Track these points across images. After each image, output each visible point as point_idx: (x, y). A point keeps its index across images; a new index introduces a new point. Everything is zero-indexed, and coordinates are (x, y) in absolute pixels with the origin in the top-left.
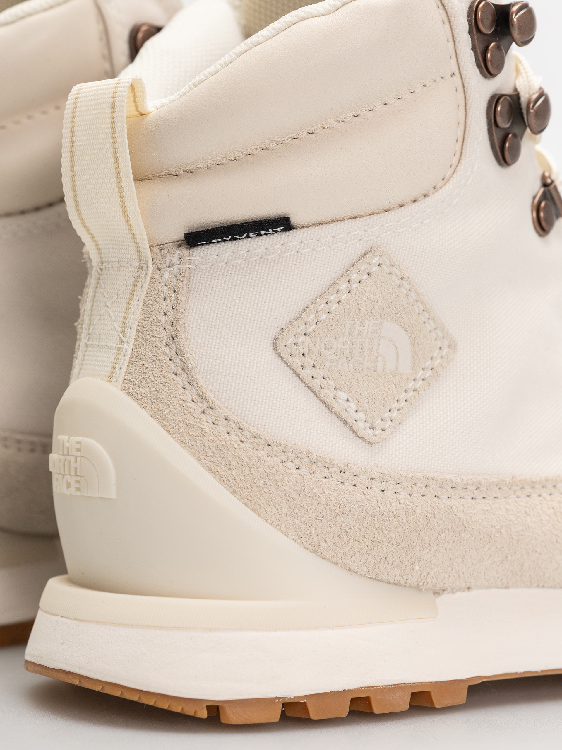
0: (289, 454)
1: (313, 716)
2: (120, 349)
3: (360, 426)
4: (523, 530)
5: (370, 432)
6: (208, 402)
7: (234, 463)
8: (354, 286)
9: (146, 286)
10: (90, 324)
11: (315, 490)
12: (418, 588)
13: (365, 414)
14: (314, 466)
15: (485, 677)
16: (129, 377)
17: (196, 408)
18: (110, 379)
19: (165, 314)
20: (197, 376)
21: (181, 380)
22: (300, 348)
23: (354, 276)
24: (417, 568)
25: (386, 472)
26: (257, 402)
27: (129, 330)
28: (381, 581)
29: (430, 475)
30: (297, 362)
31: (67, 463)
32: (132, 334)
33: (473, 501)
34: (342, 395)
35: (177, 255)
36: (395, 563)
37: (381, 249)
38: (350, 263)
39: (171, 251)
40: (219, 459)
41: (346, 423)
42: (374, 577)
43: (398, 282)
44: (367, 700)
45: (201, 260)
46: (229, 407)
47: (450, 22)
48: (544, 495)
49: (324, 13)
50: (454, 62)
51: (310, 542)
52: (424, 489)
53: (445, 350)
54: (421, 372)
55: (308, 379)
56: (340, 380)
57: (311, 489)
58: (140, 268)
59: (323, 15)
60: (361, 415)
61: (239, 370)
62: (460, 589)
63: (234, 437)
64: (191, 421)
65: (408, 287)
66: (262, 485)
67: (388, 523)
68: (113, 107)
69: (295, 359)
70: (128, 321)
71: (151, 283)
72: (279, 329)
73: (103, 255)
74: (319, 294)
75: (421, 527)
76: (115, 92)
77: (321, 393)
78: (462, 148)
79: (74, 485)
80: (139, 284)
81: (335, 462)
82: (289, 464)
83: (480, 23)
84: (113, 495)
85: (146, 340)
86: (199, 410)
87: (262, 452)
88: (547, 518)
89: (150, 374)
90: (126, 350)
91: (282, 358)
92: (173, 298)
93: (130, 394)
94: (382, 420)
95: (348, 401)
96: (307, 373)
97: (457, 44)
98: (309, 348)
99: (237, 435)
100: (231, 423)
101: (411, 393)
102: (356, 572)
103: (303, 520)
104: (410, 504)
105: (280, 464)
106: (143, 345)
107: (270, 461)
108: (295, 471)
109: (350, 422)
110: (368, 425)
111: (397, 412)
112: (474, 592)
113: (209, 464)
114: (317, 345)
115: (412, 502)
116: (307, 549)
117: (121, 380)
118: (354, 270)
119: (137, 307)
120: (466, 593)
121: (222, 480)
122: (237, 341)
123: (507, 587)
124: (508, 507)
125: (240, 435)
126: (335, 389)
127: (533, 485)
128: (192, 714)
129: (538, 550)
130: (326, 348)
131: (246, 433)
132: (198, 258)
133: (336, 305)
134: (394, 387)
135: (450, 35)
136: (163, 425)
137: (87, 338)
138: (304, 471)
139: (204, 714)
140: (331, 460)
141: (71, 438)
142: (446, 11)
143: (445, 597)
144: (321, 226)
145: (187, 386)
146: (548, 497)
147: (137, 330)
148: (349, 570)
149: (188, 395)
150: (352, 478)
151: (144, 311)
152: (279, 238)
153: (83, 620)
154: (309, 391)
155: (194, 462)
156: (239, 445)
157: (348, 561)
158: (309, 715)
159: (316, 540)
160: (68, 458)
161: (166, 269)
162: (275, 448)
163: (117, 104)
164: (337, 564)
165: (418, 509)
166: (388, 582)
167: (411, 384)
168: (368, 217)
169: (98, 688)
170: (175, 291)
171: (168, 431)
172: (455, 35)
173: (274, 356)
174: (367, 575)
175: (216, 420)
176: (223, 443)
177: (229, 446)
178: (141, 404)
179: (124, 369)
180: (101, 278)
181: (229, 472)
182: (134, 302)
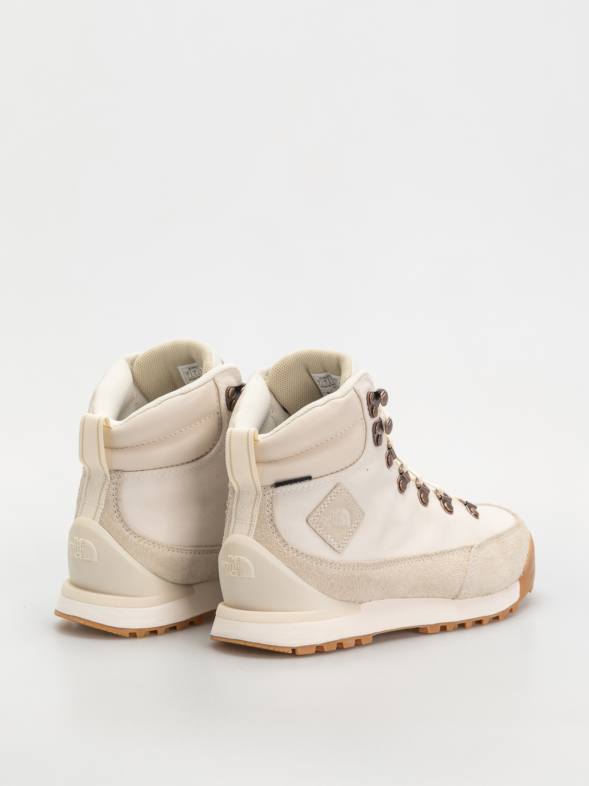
0: (313, 559)
1: (325, 651)
2: (251, 524)
3: (336, 547)
4: (389, 579)
5: (338, 548)
6: (286, 543)
7: (296, 564)
8: (333, 498)
9: (260, 502)
10: (236, 514)
11: (323, 571)
12: (355, 602)
13: (337, 542)
14: (322, 562)
15: (378, 633)
16: (256, 534)
17: (281, 545)
18: (248, 535)
19: (268, 512)
20: (281, 533)
21: (275, 535)
22: (315, 521)
23: (333, 494)
24: (355, 595)
25: (345, 563)
26: (302, 541)
27: (254, 517)
28: (343, 601)
29: (359, 562)
30: (314, 526)
31: (233, 565)
32: (256, 519)
33: (373, 570)
34: (329, 536)
35: (271, 490)
36: (348, 594)
37: (341, 484)
38: (331, 490)
39: (269, 489)
40: (291, 562)
41: (331, 546)
42: (341, 599)
43: (347, 495)
44: (341, 644)
45: (279, 492)
46: (292, 544)
47: (361, 402)
48: (395, 565)
49: (321, 405)
50: (362, 415)
51: (321, 589)
52: (357, 567)
53: (361, 516)
54: (354, 525)
55: (318, 532)
56: (329, 531)
57: (322, 571)
58: (257, 495)
59: (320, 406)
60: (336, 543)
61: (296, 531)
62: (368, 601)
63: (295, 554)
64: (280, 549)
65: (350, 496)
66: (305, 571)
67: (346, 580)
68: (248, 440)
69: (314, 525)
70: (254, 514)
71: (262, 500)
72: (308, 515)
73: (240, 489)
74: (321, 501)
75: (357, 581)
76: (248, 435)
77: (322, 536)
78: (365, 444)
79: (236, 573)
80: (257, 501)
81: (328, 561)
82: (314, 562)
83: (371, 401)
84: (254, 577)
85: (262, 521)
86: (283, 546)
87: (305, 559)
88: (397, 573)
89: (264, 533)
90: (254, 525)
91: (309, 525)
92: (271, 506)
93: (257, 540)
94: (342, 544)
95: (331, 538)
96: (318, 530)
97: (363, 409)
98: (318, 521)
99: (296, 554)
100: (294, 549)
101: (351, 533)
102: (335, 598)
103: (319, 582)
104: (353, 573)
105: (311, 563)
106: (260, 523)
107: (307, 562)
108: (316, 565)
109: (332, 545)
110: (338, 546)
111: (347, 540)
112: (372, 602)
113: (287, 564)
114: (321, 519)
115: (354, 572)
116: (320, 592)
117: (253, 535)
118: (332, 492)
119: (257, 509)
120: (370, 602)
121: (293, 570)
122: (294, 520)
123: (383, 599)
124: (384, 571)
125: (297, 554)
126: (327, 534)
127: (391, 562)
128: (282, 651)
129: (394, 585)
130: (324, 520)
131: (299, 552)
132: (278, 491)
133: (327, 505)
134: (346, 532)
135: (361, 406)
136: (270, 551)
137: (235, 519)
138: (319, 564)
139: (291, 652)
140: (327, 560)
141: (235, 556)
142: (360, 399)
143: (363, 604)
144: (321, 478)
145: (278, 537)
146: (396, 566)
147: (258, 518)
148: (333, 598)
149: (278, 540)
150: (334, 566)
151: (260, 511)
152: (307, 483)
153: (243, 621)
154: (318, 536)
155: (282, 564)
156: (297, 557)
157: (333, 595)
158: (324, 650)
159: (323, 588)
160: (234, 564)
161: (267, 495)
162: (309, 557)
163: (249, 439)
164: (329, 596)
165: (356, 575)
166: (345, 601)
167: (351, 530)
168: (336, 473)
169: (252, 645)
170: (271, 503)
171: (272, 554)
172: (363, 407)
173: (307, 524)
174: (339, 599)
175: (289, 549)
176: (292, 557)
177: (294, 558)
178: (261, 544)
179: (254, 531)
180: (239, 497)
181: (294, 567)
182: (256, 507)
